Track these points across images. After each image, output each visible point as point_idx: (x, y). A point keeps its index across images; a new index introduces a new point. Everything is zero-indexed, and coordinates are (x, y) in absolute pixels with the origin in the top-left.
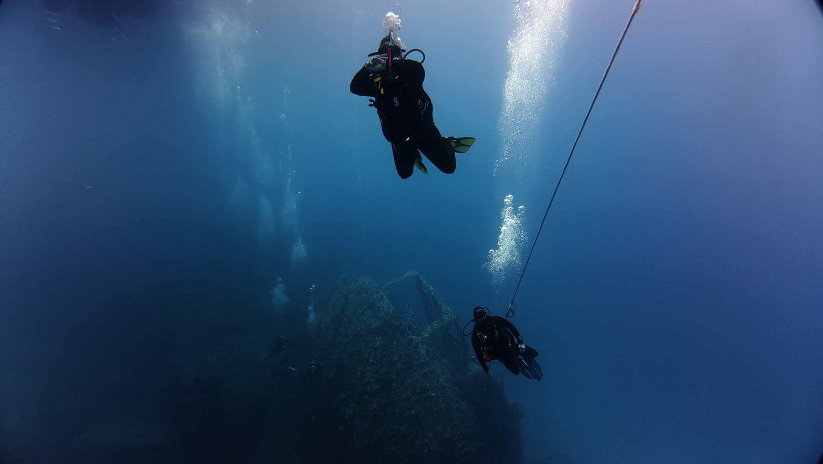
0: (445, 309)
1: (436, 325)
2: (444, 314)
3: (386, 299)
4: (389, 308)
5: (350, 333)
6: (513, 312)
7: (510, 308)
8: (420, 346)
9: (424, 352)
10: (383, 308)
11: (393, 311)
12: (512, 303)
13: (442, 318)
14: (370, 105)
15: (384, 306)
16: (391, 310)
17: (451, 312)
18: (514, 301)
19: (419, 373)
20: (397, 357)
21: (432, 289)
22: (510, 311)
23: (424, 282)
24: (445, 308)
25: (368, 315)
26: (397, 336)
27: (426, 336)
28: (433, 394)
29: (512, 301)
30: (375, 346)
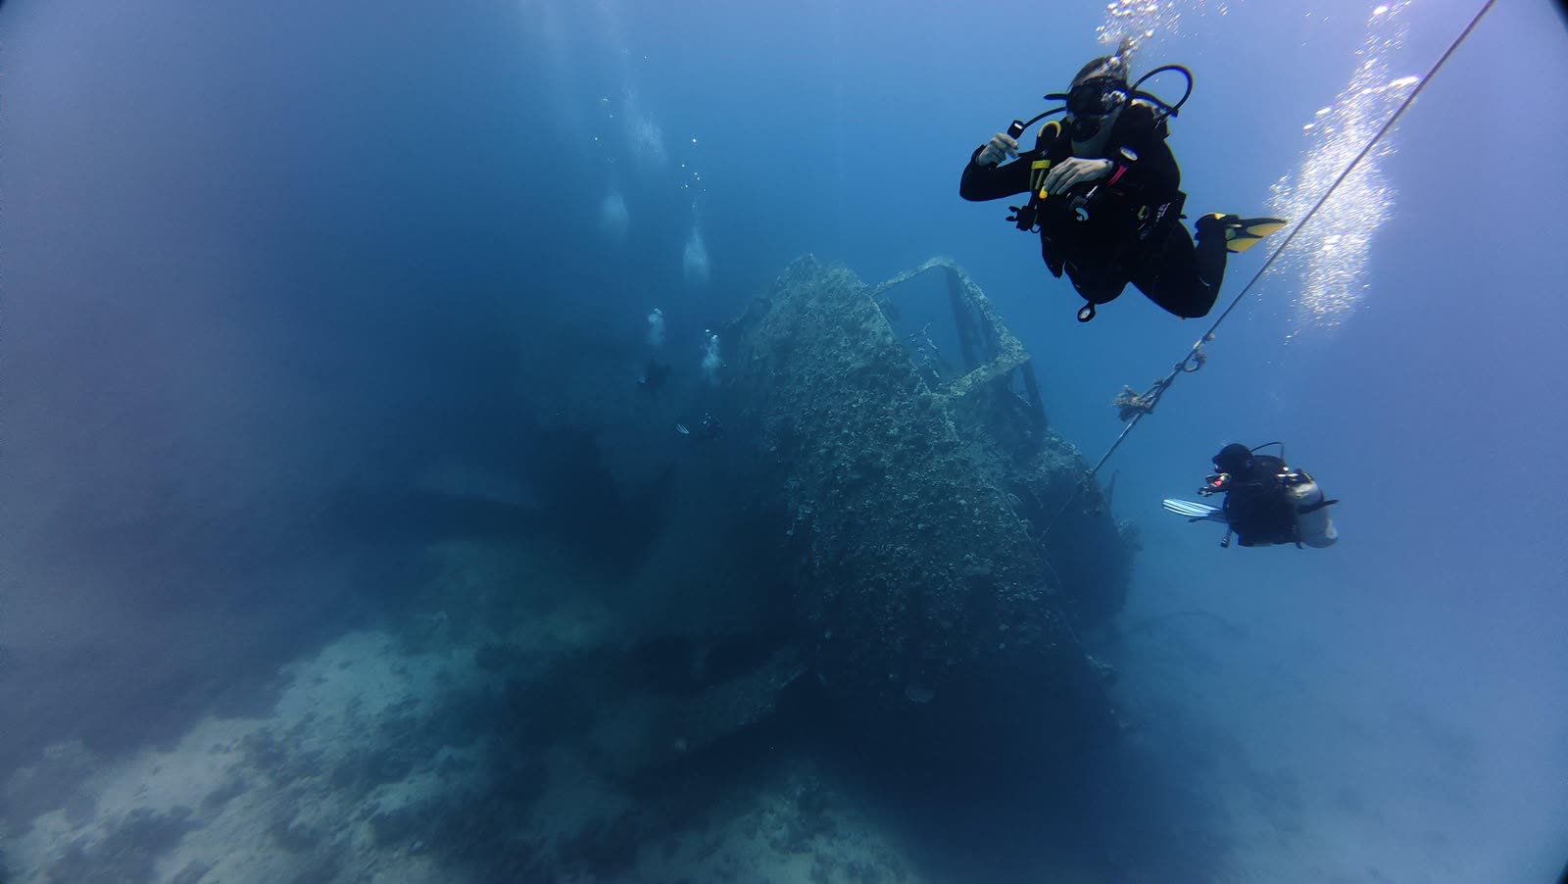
0: (1007, 342)
1: (983, 373)
2: (1003, 351)
3: (882, 316)
4: (885, 334)
5: (807, 378)
6: (1200, 360)
7: (1196, 351)
8: (946, 413)
9: (951, 424)
10: (874, 333)
11: (894, 341)
12: (1206, 339)
13: (998, 359)
14: (1010, 219)
15: (877, 329)
16: (890, 339)
17: (1020, 348)
18: (1213, 336)
19: (938, 462)
20: (896, 429)
21: (982, 297)
22: (1193, 357)
23: (966, 281)
24: (1005, 338)
25: (843, 344)
26: (900, 390)
27: (959, 393)
28: (963, 502)
29: (1208, 335)
30: (854, 406)
